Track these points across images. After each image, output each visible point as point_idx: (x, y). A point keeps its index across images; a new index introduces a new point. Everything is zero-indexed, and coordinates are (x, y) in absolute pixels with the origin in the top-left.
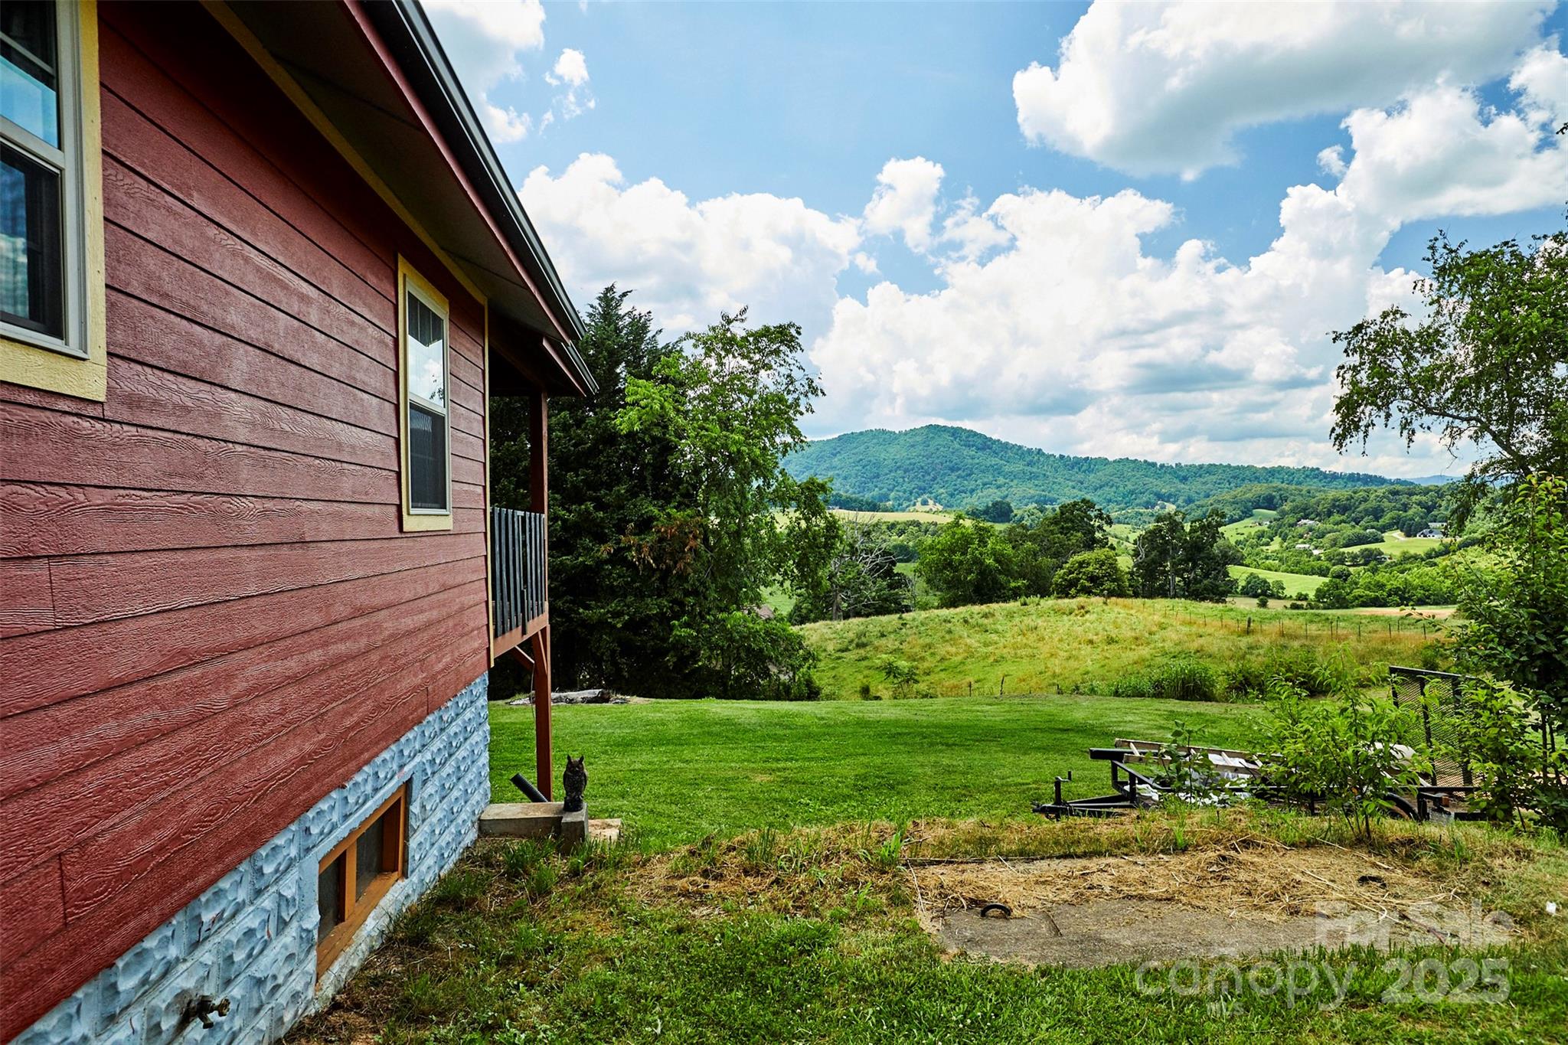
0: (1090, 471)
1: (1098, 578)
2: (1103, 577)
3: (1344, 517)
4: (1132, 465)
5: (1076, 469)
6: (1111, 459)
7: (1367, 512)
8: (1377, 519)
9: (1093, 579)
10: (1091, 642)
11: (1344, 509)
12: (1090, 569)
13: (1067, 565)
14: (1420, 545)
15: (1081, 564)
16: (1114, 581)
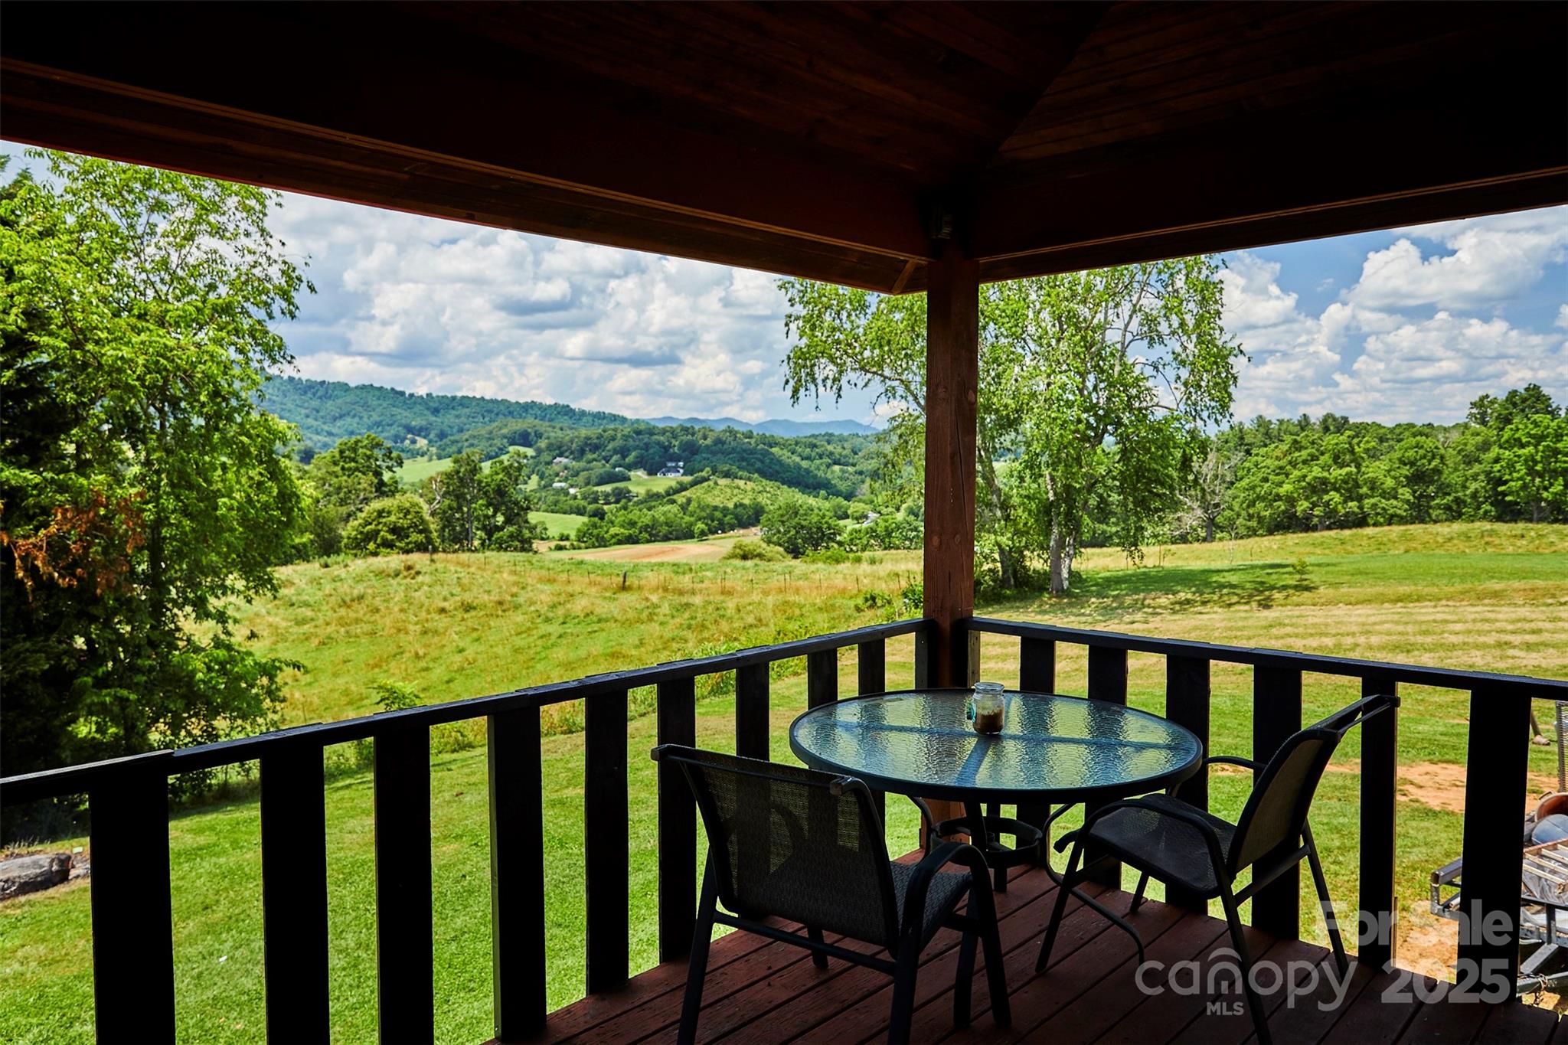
0: (326, 397)
1: (402, 528)
2: (408, 528)
3: (595, 456)
4: (377, 393)
5: (309, 395)
6: (352, 385)
7: (615, 451)
8: (624, 457)
9: (395, 530)
10: (443, 610)
11: (595, 448)
12: (393, 518)
13: (363, 515)
14: (662, 483)
15: (380, 513)
16: (420, 532)
